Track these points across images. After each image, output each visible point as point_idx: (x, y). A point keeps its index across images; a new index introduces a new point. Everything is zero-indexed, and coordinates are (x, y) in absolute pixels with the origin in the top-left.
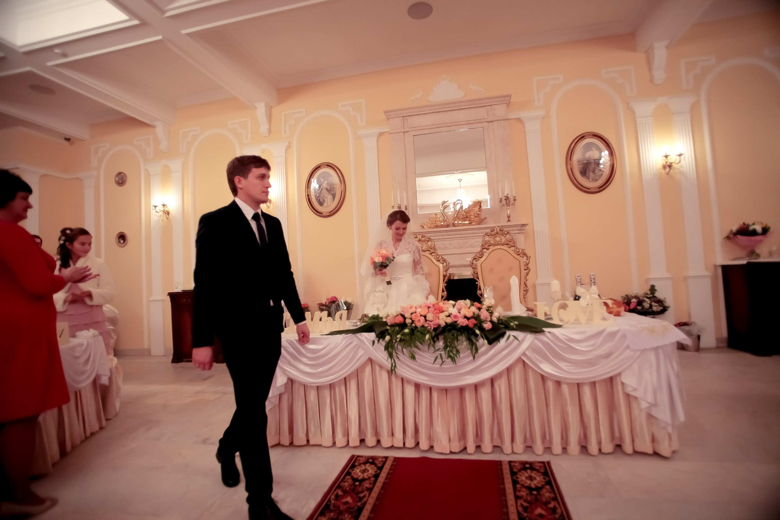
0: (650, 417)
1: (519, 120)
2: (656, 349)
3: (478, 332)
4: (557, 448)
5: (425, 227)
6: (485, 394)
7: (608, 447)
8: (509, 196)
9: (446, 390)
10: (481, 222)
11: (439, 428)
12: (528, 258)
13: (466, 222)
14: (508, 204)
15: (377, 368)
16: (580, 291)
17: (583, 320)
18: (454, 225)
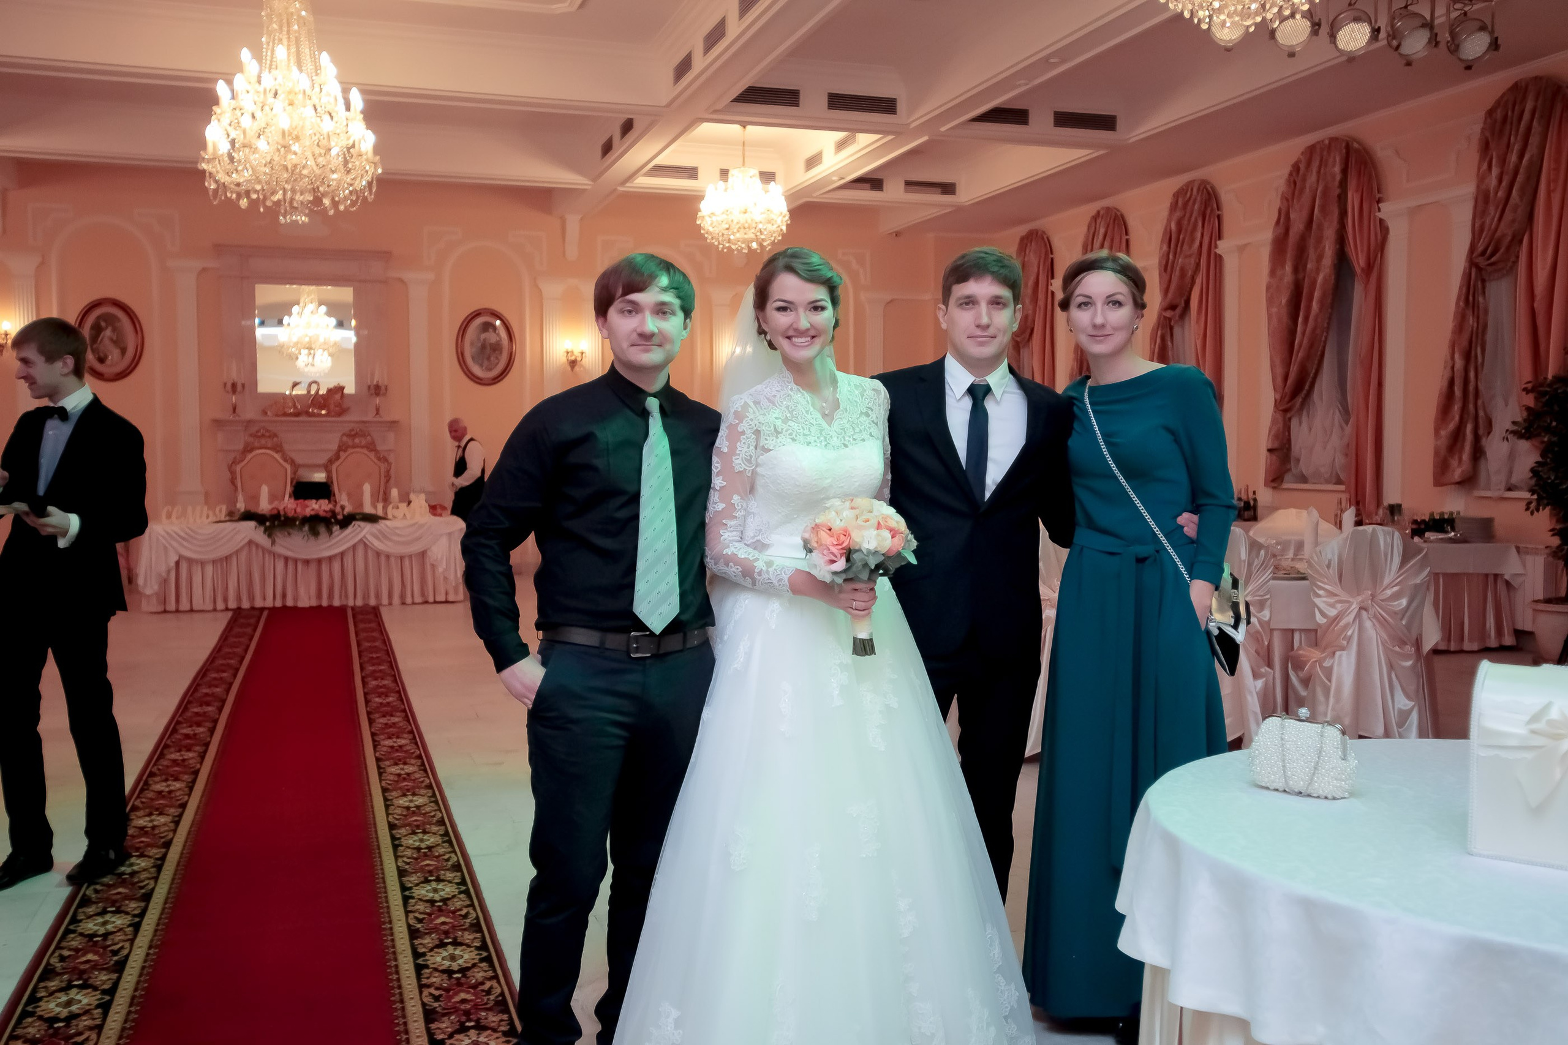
0: (446, 578)
1: (401, 280)
2: (450, 534)
3: (333, 520)
4: (385, 601)
5: (269, 413)
6: (337, 566)
7: (418, 599)
8: (380, 384)
9: (307, 562)
10: (342, 411)
11: (302, 590)
12: (390, 464)
13: (323, 412)
14: (377, 394)
15: (254, 549)
16: (412, 497)
17: (408, 516)
18: (308, 414)
